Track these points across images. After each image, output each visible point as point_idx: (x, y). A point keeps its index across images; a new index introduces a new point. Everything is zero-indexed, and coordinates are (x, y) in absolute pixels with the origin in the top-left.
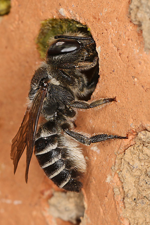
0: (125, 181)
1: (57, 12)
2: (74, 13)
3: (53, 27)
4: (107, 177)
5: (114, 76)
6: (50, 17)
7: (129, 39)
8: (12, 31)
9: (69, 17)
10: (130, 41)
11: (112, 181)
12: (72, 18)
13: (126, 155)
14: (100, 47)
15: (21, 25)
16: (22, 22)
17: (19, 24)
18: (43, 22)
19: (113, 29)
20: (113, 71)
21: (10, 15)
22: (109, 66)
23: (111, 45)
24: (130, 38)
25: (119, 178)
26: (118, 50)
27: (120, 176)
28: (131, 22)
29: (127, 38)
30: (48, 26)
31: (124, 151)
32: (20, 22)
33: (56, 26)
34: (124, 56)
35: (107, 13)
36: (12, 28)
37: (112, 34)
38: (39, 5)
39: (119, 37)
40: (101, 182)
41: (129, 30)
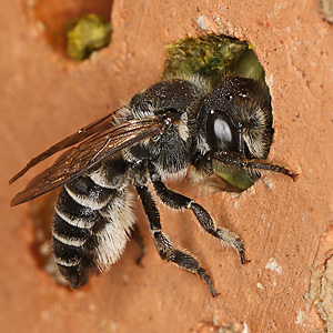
0: (330, 318)
1: (194, 24)
2: (223, 21)
3: (188, 55)
4: (296, 315)
5: (298, 124)
6: (183, 37)
7: (322, 53)
8: (117, 74)
9: (215, 31)
10: (325, 56)
11: (306, 321)
12: (221, 31)
13: (328, 271)
14: (271, 77)
15: (132, 61)
16: (133, 54)
17: (127, 59)
18: (170, 46)
19: (293, 38)
20: (298, 116)
21: (111, 46)
22: (291, 109)
23: (292, 69)
24: (324, 50)
25: (319, 314)
26: (304, 75)
27: (321, 310)
28: (324, 20)
29: (318, 52)
30: (179, 53)
31: (326, 263)
32: (129, 55)
33: (193, 53)
34: (315, 85)
35: (282, 11)
36: (116, 69)
37: (292, 48)
38: (161, 17)
39: (305, 52)
40: (286, 325)
41: (323, 36)
